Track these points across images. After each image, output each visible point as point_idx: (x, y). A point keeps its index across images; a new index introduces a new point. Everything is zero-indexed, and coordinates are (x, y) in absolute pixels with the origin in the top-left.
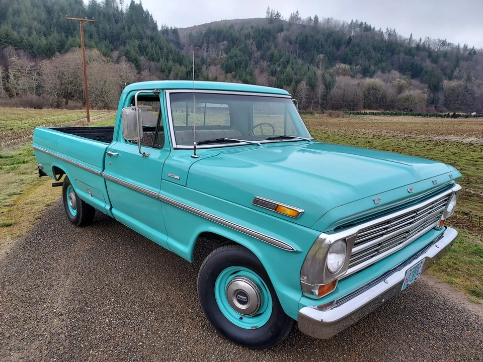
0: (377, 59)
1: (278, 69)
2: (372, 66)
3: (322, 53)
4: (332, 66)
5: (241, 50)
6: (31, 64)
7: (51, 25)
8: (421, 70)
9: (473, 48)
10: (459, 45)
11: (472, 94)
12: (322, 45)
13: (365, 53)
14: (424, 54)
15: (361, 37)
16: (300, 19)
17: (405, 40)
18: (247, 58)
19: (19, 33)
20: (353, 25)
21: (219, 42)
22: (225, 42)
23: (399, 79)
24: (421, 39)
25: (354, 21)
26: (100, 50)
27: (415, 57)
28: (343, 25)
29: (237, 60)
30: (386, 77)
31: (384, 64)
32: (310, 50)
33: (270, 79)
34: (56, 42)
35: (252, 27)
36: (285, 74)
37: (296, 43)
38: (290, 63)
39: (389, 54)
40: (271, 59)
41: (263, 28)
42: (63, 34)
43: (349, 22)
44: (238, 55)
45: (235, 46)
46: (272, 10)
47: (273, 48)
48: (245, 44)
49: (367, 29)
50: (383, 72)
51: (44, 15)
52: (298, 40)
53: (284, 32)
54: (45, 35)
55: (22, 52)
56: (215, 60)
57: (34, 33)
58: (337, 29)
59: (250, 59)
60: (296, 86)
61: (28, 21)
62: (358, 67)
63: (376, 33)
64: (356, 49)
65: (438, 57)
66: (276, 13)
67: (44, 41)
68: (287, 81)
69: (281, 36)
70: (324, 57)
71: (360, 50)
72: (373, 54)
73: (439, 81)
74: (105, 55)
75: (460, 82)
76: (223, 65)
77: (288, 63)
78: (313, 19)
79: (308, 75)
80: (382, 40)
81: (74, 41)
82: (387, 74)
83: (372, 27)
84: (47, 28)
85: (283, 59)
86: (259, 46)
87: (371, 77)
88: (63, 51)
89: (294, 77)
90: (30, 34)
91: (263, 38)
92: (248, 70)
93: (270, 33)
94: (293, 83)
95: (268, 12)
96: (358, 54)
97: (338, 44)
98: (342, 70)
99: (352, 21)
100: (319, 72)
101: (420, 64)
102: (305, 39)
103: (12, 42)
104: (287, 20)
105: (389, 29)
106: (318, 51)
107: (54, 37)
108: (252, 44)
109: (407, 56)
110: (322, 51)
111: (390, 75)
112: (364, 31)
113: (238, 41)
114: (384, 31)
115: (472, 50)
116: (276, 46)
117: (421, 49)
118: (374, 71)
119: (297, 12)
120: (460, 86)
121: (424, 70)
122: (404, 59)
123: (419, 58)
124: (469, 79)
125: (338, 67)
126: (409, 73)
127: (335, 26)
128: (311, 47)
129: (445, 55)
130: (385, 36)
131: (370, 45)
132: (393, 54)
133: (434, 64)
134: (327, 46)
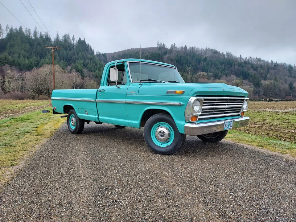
0: (222, 69)
2: (219, 73)
3: (190, 66)
4: (196, 73)
6: (19, 74)
7: (32, 52)
8: (248, 75)
9: (277, 62)
10: (268, 61)
11: (279, 88)
12: (190, 62)
13: (215, 66)
14: (249, 66)
15: (212, 57)
16: (176, 47)
17: (237, 58)
19: (13, 57)
20: (207, 50)
23: (236, 80)
24: (246, 58)
25: (208, 48)
26: (60, 65)
27: (244, 68)
28: (201, 50)
30: (228, 79)
31: (226, 72)
32: (183, 65)
34: (34, 62)
35: (149, 53)
37: (175, 61)
39: (229, 66)
41: (155, 53)
42: (39, 57)
43: (205, 49)
46: (160, 43)
49: (215, 52)
50: (226, 76)
51: (28, 47)
52: (176, 59)
53: (168, 55)
54: (28, 58)
55: (13, 68)
57: (22, 57)
58: (198, 53)
61: (18, 50)
62: (212, 73)
63: (221, 54)
64: (210, 63)
65: (257, 67)
66: (162, 44)
67: (27, 62)
69: (166, 57)
70: (191, 68)
71: (212, 64)
72: (220, 66)
73: (259, 81)
74: (63, 68)
75: (271, 82)
78: (184, 48)
80: (225, 58)
81: (45, 61)
82: (229, 77)
83: (218, 51)
84: (29, 54)
87: (219, 79)
88: (38, 67)
90: (19, 57)
91: (155, 58)
93: (159, 55)
95: (158, 44)
96: (211, 66)
97: (199, 61)
98: (202, 75)
100: (189, 77)
101: (247, 72)
102: (180, 58)
103: (8, 62)
104: (169, 48)
105: (228, 52)
106: (187, 65)
107: (33, 59)
109: (239, 67)
110: (190, 65)
111: (230, 78)
112: (214, 54)
114: (225, 53)
115: (276, 63)
117: (247, 63)
118: (221, 76)
119: (175, 44)
120: (271, 84)
121: (250, 75)
122: (238, 69)
123: (246, 68)
124: (276, 80)
125: (200, 73)
126: (242, 76)
127: (197, 51)
128: (184, 63)
129: (261, 67)
130: (226, 56)
131: (218, 61)
132: (231, 66)
133: (255, 72)
134: (193, 62)
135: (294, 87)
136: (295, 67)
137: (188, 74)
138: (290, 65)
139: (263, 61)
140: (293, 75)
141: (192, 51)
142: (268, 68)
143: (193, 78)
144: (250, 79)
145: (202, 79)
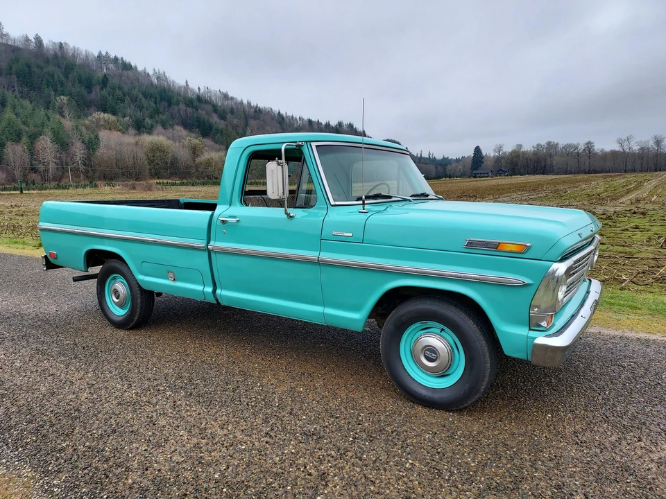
0: (151, 109)
2: (147, 119)
3: (63, 95)
4: (86, 116)
8: (211, 127)
9: (257, 105)
10: (242, 100)
12: (61, 82)
13: (132, 100)
14: (209, 108)
15: (121, 78)
16: (7, 35)
17: (180, 88)
20: (102, 59)
23: (189, 138)
24: (199, 88)
27: (200, 111)
28: (87, 56)
30: (171, 135)
31: (163, 117)
32: (40, 88)
36: (4, 123)
37: (10, 74)
38: (9, 105)
39: (165, 104)
43: (96, 54)
49: (127, 67)
50: (164, 126)
52: (14, 69)
58: (79, 61)
60: (32, 143)
62: (127, 118)
63: (140, 73)
64: (118, 93)
65: (224, 112)
68: (11, 134)
70: (68, 100)
71: (124, 94)
72: (144, 102)
77: (4, 104)
78: (33, 40)
79: (50, 127)
80: (152, 84)
82: (171, 130)
83: (133, 64)
87: (150, 133)
89: (23, 127)
94: (24, 139)
96: (123, 101)
97: (88, 84)
99: (100, 53)
100: (68, 123)
101: (208, 120)
102: (26, 68)
105: (157, 71)
106: (55, 91)
109: (188, 109)
110: (62, 91)
111: (175, 132)
112: (123, 70)
114: (151, 73)
115: (257, 107)
117: (199, 101)
118: (152, 126)
121: (214, 127)
122: (187, 113)
123: (204, 112)
125: (97, 117)
126: (197, 130)
127: (73, 55)
128: (41, 84)
129: (232, 112)
130: (153, 79)
131: (137, 90)
132: (170, 105)
133: (223, 121)
134: (70, 84)
136: (287, 116)
138: (279, 112)
139: (232, 98)
141: (60, 55)
142: (245, 114)
143: (81, 127)
144: (216, 137)
145: (107, 131)
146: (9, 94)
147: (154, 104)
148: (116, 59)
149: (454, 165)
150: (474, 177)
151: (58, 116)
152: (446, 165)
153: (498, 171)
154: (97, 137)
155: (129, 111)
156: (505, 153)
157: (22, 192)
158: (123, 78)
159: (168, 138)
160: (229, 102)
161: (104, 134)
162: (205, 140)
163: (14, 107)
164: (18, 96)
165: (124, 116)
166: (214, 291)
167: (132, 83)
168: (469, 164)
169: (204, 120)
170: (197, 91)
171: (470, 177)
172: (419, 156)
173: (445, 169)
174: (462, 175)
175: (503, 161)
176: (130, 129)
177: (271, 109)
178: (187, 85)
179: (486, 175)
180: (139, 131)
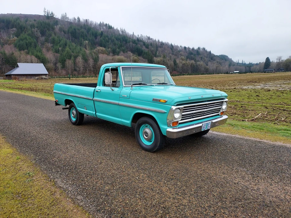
0: (119, 45)
1: (60, 49)
2: (117, 49)
3: (86, 40)
4: (94, 48)
5: (29, 35)
8: (142, 52)
10: (156, 40)
12: (86, 35)
13: (112, 41)
14: (142, 43)
15: (108, 32)
16: (68, 18)
17: (130, 35)
18: (35, 40)
20: (101, 25)
21: (9, 28)
22: (14, 29)
23: (133, 57)
24: (138, 35)
25: (102, 23)
27: (138, 45)
28: (96, 24)
29: (27, 42)
30: (126, 55)
31: (123, 48)
32: (78, 38)
33: (55, 55)
35: (35, 20)
36: (66, 52)
37: (69, 33)
38: (68, 45)
39: (124, 42)
40: (53, 42)
41: (43, 22)
43: (99, 23)
44: (28, 38)
45: (23, 32)
46: (48, 11)
47: (53, 35)
48: (32, 31)
49: (110, 27)
50: (124, 52)
52: (70, 31)
53: (59, 25)
56: (8, 41)
58: (92, 26)
59: (37, 42)
60: (75, 60)
62: (109, 49)
63: (115, 30)
64: (107, 38)
65: (148, 45)
66: (51, 13)
68: (68, 56)
69: (57, 28)
70: (88, 42)
71: (109, 39)
72: (116, 42)
73: (152, 58)
75: (161, 59)
76: (16, 45)
77: (66, 45)
78: (77, 19)
79: (81, 53)
80: (120, 34)
82: (126, 53)
83: (112, 26)
85: (62, 42)
86: (43, 34)
87: (118, 55)
89: (72, 53)
91: (44, 28)
92: (38, 48)
93: (49, 25)
94: (72, 58)
95: (45, 12)
96: (108, 42)
97: (95, 35)
98: (101, 50)
100: (88, 52)
101: (141, 49)
102: (74, 31)
104: (60, 18)
105: (122, 29)
106: (84, 39)
108: (37, 31)
109: (133, 44)
111: (128, 54)
112: (109, 29)
113: (25, 29)
114: (119, 30)
115: (162, 42)
116: (55, 34)
117: (138, 41)
118: (119, 52)
119: (66, 13)
122: (133, 46)
123: (140, 45)
124: (164, 57)
125: (98, 49)
126: (137, 53)
127: (91, 24)
128: (79, 36)
129: (151, 44)
130: (120, 32)
131: (114, 37)
132: (126, 43)
133: (147, 49)
134: (89, 36)
135: (177, 64)
136: (175, 46)
137: (86, 49)
138: (171, 44)
139: (152, 39)
140: (174, 53)
141: (86, 24)
142: (157, 46)
143: (92, 53)
144: (144, 56)
145: (102, 54)
146: (68, 41)
147: (120, 43)
148: (106, 24)
149: (254, 66)
150: (264, 73)
151: (84, 49)
152: (251, 66)
153: (278, 70)
154: (98, 57)
155: (111, 46)
156: (283, 60)
157: (70, 79)
158: (109, 32)
159: (125, 57)
160: (150, 40)
161: (100, 55)
162: (139, 57)
163: (69, 46)
164: (71, 41)
165: (109, 48)
166: (96, 113)
167: (112, 34)
168: (263, 66)
169: (139, 49)
170: (137, 36)
171: (262, 72)
172: (237, 62)
173: (250, 69)
174: (259, 71)
175: (281, 64)
176: (111, 53)
177: (168, 43)
178: (133, 34)
179: (271, 71)
180: (114, 54)
